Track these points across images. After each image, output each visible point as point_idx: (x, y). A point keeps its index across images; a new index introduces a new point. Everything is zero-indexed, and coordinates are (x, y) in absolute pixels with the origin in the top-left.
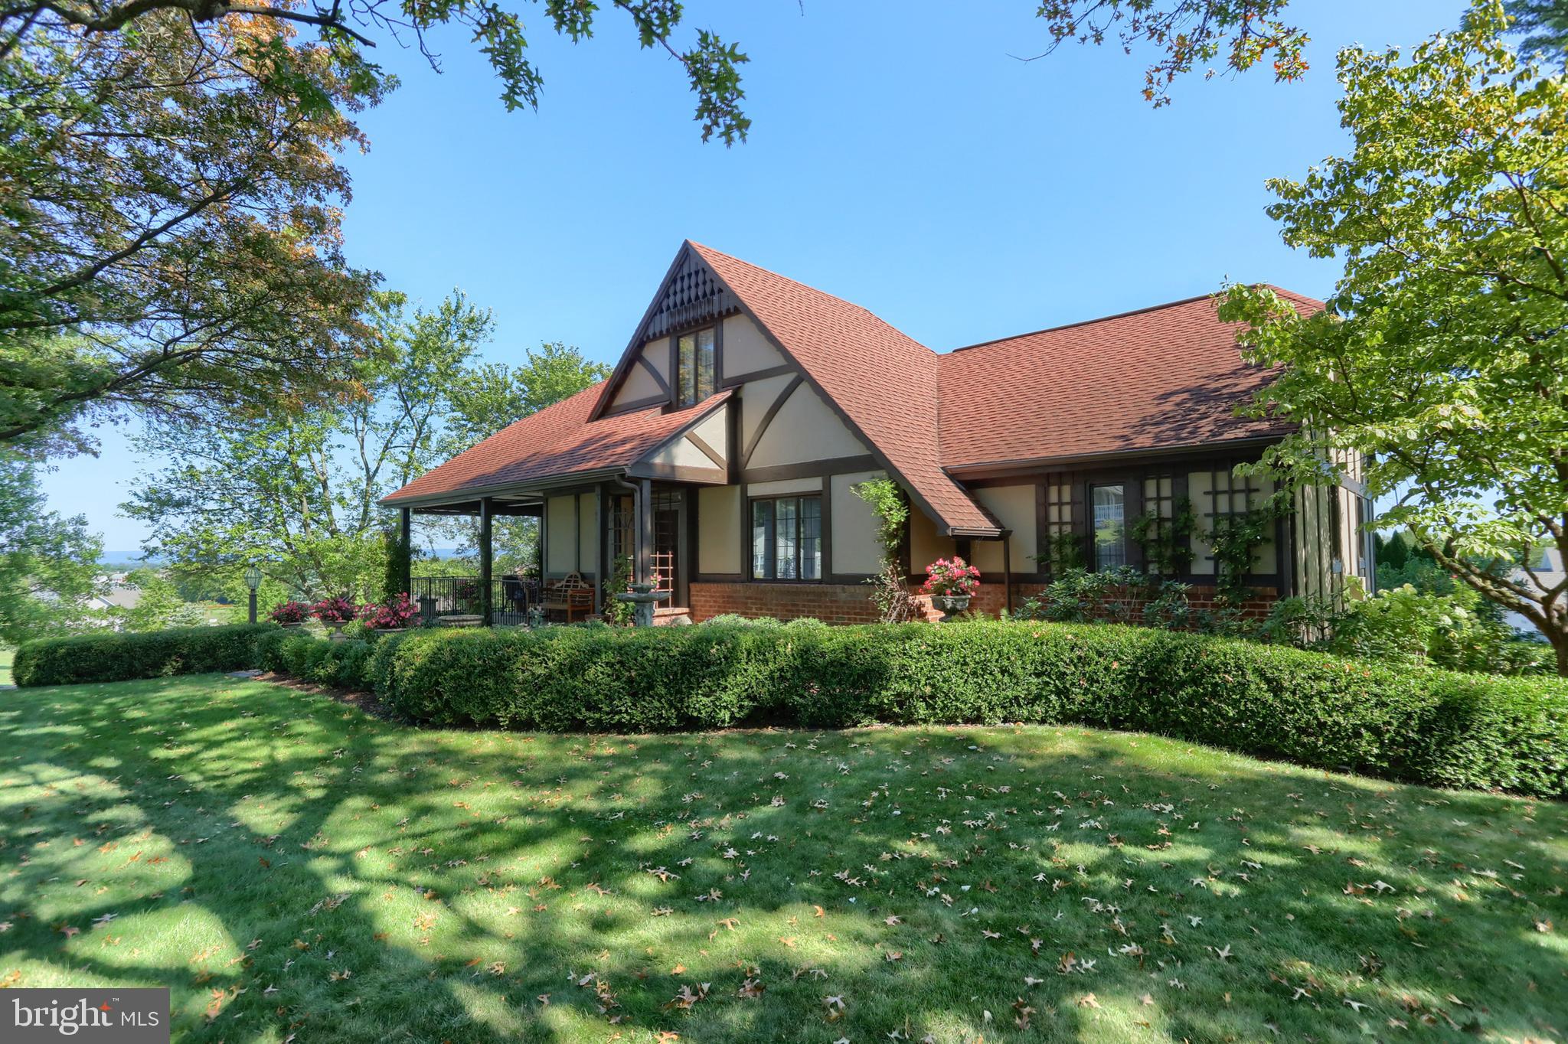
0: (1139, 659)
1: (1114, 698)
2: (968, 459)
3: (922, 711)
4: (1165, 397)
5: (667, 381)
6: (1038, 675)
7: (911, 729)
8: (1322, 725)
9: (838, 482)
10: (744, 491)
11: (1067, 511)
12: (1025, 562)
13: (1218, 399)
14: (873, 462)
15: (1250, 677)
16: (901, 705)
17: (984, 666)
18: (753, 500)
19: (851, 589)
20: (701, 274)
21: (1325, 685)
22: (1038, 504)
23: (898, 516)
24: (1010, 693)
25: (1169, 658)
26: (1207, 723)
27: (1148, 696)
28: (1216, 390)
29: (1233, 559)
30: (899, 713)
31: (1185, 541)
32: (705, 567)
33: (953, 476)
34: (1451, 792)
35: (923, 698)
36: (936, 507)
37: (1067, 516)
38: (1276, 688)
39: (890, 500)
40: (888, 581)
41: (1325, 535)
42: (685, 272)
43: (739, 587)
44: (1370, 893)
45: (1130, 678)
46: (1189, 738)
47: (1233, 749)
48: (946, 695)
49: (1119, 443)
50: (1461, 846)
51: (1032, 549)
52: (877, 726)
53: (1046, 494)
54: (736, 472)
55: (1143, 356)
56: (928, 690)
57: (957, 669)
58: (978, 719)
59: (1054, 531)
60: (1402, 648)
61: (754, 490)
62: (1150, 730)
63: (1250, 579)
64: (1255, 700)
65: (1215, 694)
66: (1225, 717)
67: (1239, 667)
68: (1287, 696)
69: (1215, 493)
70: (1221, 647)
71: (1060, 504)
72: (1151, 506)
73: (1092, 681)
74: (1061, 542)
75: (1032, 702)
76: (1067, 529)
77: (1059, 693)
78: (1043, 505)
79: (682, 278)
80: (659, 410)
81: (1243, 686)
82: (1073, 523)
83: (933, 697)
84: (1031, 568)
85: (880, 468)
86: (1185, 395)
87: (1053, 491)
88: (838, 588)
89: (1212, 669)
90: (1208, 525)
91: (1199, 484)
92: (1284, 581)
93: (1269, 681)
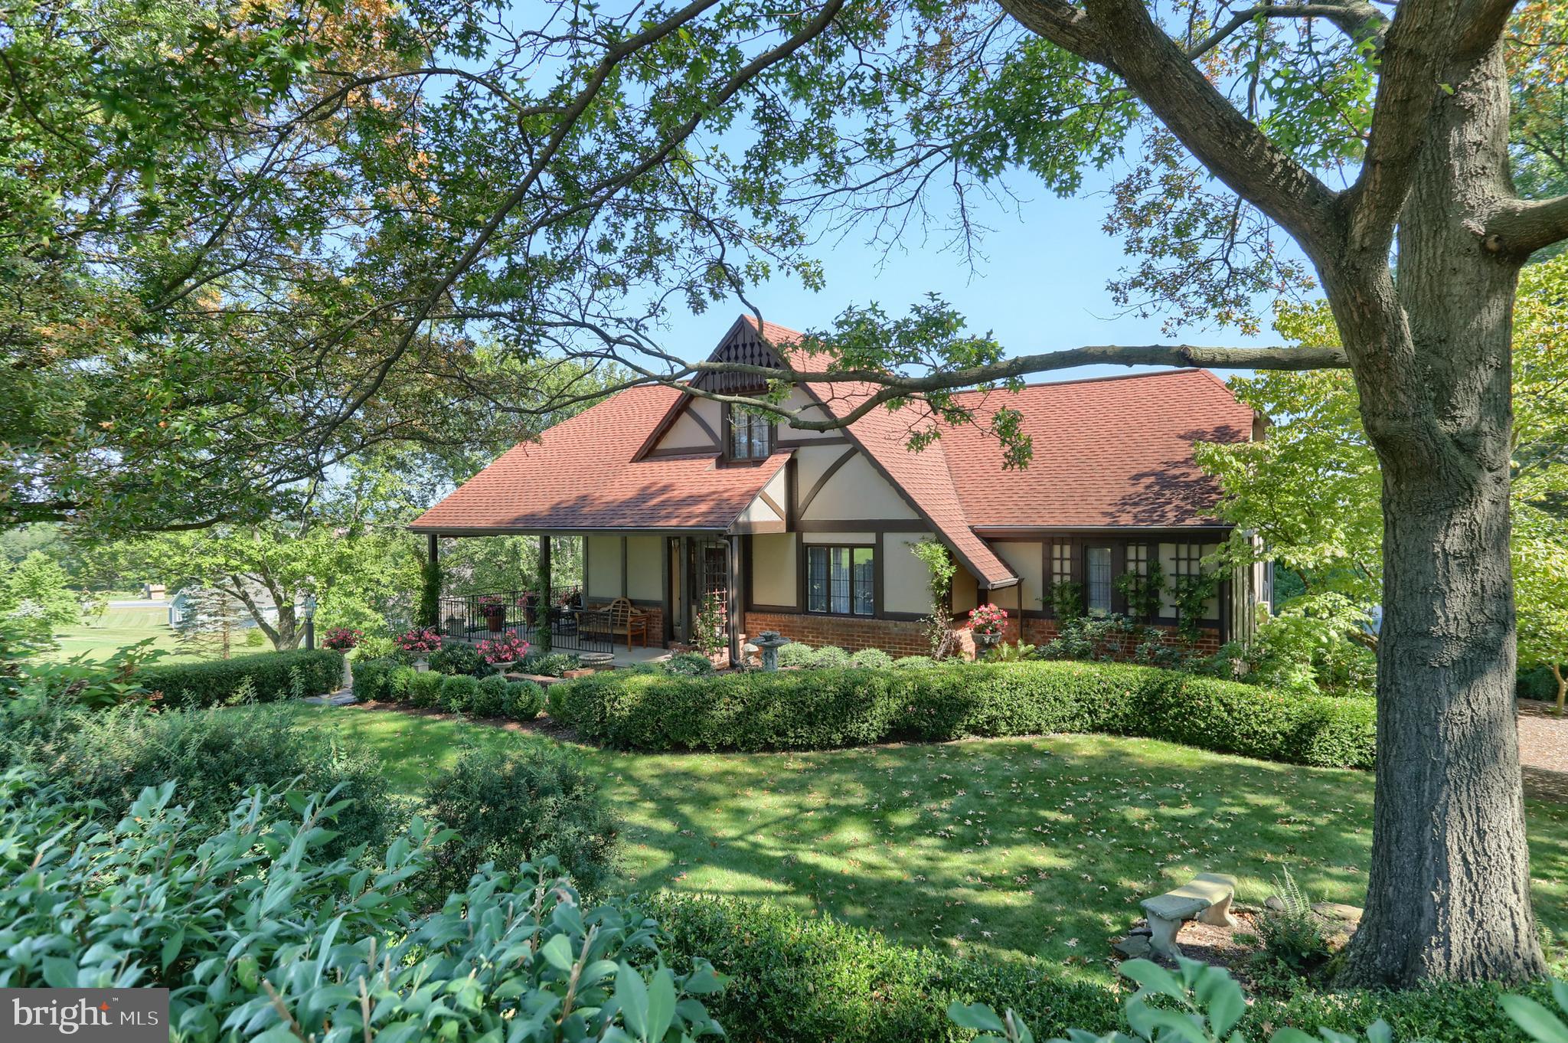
0: (1143, 689)
1: (1126, 715)
2: (990, 522)
3: (1004, 728)
4: (1137, 477)
5: (719, 435)
6: (1077, 701)
7: (996, 740)
8: (1256, 733)
9: (891, 540)
10: (799, 539)
11: (1067, 565)
12: (1033, 601)
13: (1176, 485)
14: (923, 525)
15: (1214, 703)
16: (988, 723)
17: (1044, 695)
18: (808, 545)
19: (903, 624)
20: (756, 346)
21: (1258, 707)
22: (1044, 558)
23: (947, 573)
24: (1059, 714)
25: (1162, 689)
26: (1187, 730)
27: (1148, 714)
28: (1176, 477)
29: (1189, 609)
30: (988, 729)
31: (1156, 594)
32: (760, 598)
33: (978, 533)
34: (1324, 769)
35: (1004, 718)
36: (978, 566)
37: (1067, 568)
38: (1230, 711)
39: (943, 560)
40: (938, 621)
41: (1246, 579)
42: (740, 342)
43: (795, 618)
44: (1288, 822)
45: (1136, 702)
46: (1174, 741)
47: (1202, 748)
48: (1020, 717)
49: (1108, 520)
50: (1328, 799)
51: (1039, 592)
52: (972, 738)
53: (1051, 551)
54: (793, 521)
55: (1114, 431)
56: (1008, 713)
57: (1027, 699)
58: (1038, 731)
59: (1057, 579)
60: (1294, 658)
61: (809, 538)
62: (1149, 736)
63: (1201, 623)
64: (1216, 718)
65: (1191, 713)
66: (1198, 728)
67: (1207, 697)
68: (1235, 714)
69: (1178, 559)
70: (1195, 684)
71: (1062, 559)
72: (1131, 566)
73: (1112, 704)
74: (1062, 589)
75: (1073, 719)
76: (1067, 578)
77: (1090, 713)
78: (1048, 559)
79: (736, 347)
80: (713, 461)
81: (1209, 709)
82: (1071, 575)
83: (1011, 718)
84: (1038, 607)
85: (928, 530)
86: (1152, 479)
87: (1057, 549)
88: (891, 624)
89: (1191, 698)
90: (1172, 582)
91: (1166, 552)
92: (1223, 626)
93: (1225, 705)
